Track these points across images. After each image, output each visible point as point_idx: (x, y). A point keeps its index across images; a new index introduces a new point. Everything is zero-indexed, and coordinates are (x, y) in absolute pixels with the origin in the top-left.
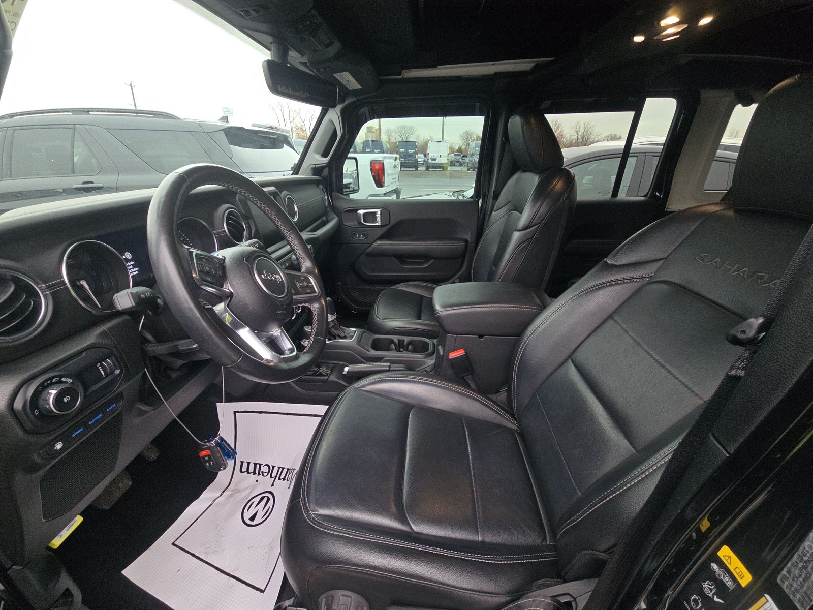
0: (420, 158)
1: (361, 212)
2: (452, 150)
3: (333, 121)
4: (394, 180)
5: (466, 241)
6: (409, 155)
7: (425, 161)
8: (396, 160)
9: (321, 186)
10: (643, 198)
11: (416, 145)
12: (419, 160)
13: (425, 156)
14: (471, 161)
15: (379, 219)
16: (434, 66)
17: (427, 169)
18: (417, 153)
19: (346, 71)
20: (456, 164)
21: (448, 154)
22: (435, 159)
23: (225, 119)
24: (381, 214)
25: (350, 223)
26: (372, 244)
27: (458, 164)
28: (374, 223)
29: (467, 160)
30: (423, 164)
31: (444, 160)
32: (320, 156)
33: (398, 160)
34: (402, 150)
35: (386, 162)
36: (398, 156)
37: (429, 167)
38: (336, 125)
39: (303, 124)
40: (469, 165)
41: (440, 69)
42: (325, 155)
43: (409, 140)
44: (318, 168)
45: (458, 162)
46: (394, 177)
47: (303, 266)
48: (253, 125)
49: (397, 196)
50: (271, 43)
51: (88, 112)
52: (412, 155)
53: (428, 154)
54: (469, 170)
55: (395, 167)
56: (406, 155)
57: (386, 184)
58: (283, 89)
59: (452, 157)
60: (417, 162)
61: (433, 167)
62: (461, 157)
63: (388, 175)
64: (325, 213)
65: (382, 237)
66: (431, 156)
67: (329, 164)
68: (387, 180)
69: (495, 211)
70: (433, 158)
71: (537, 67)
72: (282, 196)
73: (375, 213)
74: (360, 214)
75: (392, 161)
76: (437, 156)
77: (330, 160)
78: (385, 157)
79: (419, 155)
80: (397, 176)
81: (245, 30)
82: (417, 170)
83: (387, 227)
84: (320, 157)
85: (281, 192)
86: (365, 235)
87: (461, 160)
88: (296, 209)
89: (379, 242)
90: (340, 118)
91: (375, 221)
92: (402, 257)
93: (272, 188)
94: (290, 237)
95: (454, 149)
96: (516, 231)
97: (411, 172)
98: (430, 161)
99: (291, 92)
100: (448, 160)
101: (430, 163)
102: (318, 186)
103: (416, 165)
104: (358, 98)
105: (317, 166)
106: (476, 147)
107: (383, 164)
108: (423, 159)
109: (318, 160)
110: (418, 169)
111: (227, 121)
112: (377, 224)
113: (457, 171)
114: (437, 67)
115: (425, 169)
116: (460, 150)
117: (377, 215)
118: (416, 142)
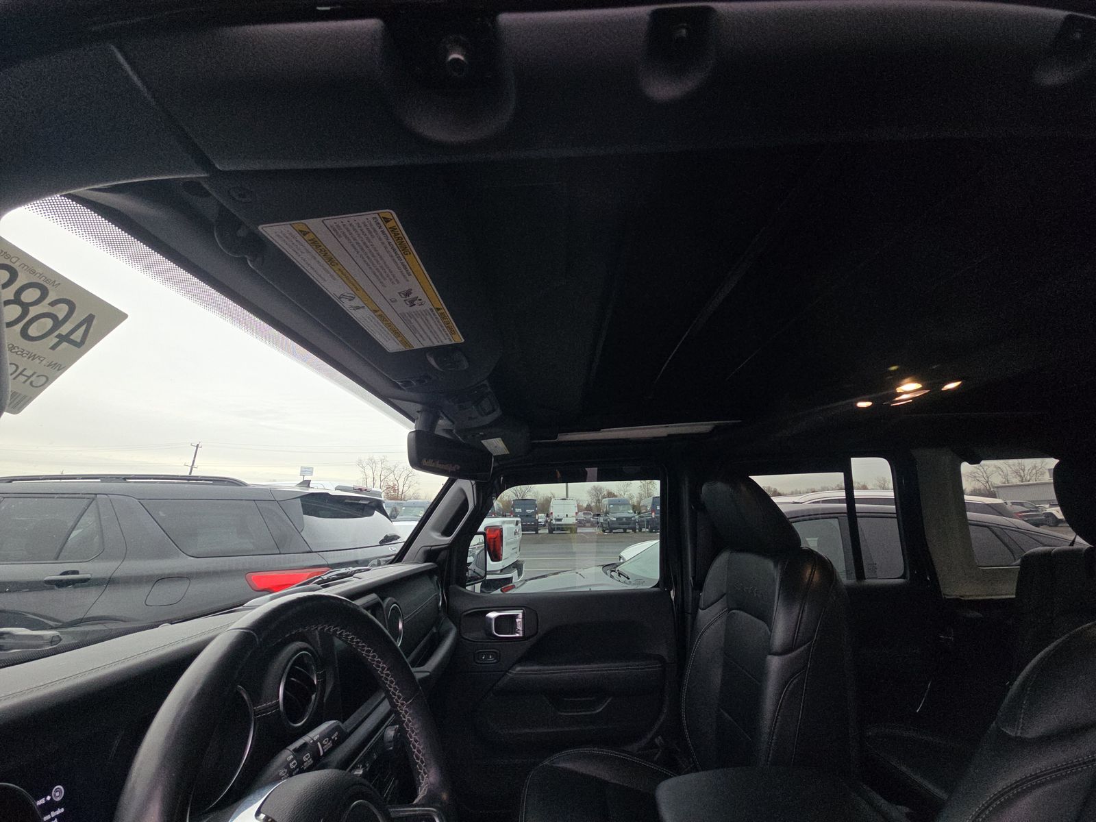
0: (541, 518)
1: (493, 615)
2: (580, 508)
3: (465, 489)
4: (515, 550)
5: (660, 659)
6: (527, 516)
7: (546, 521)
8: (517, 524)
9: (436, 578)
10: (901, 581)
11: (536, 505)
12: (539, 521)
13: (547, 516)
14: (606, 520)
15: (520, 627)
16: (597, 429)
17: (551, 531)
18: (536, 513)
19: (498, 437)
20: (587, 524)
21: (577, 513)
22: (560, 520)
23: (307, 483)
24: (523, 618)
25: (474, 635)
26: (507, 671)
27: (589, 524)
28: (512, 634)
29: (601, 520)
30: (544, 525)
31: (571, 520)
32: (439, 534)
33: (520, 525)
34: (518, 510)
35: (505, 527)
36: (519, 519)
37: (554, 530)
38: (467, 494)
39: (396, 483)
40: (604, 525)
41: (603, 431)
42: (446, 533)
43: (526, 498)
44: (434, 550)
45: (588, 521)
46: (513, 546)
47: (423, 783)
48: (338, 488)
49: (518, 572)
50: (418, 412)
51: (125, 479)
52: (531, 516)
53: (552, 513)
54: (604, 531)
55: (515, 533)
56: (524, 516)
57: (504, 556)
58: (430, 463)
59: (581, 516)
60: (537, 523)
61: (558, 529)
62: (592, 516)
63: (507, 544)
64: (437, 622)
65: (525, 659)
66: (555, 515)
67: (450, 547)
68: (506, 551)
69: (703, 609)
70: (558, 518)
71: (716, 428)
72: (384, 605)
73: (515, 617)
74: (490, 619)
75: (513, 525)
76: (562, 515)
77: (453, 541)
78: (504, 522)
79: (540, 515)
80: (517, 545)
81: (392, 400)
82: (537, 533)
83: (533, 640)
84: (439, 536)
85: (383, 599)
86: (497, 656)
87: (592, 519)
88: (400, 626)
89: (519, 668)
90: (474, 487)
91: (514, 630)
92: (558, 694)
93: (373, 596)
94: (406, 712)
95: (582, 506)
96: (770, 654)
97: (530, 536)
98: (554, 522)
99: (438, 466)
100: (577, 520)
101: (554, 525)
102: (431, 578)
103: (535, 527)
104: (501, 463)
105: (433, 548)
106: (610, 505)
107: (501, 531)
108: (544, 520)
109: (436, 540)
110: (539, 532)
111: (309, 486)
112: (517, 635)
113: (590, 533)
114: (600, 430)
115: (547, 531)
116: (589, 508)
117: (517, 620)
118: (535, 500)
